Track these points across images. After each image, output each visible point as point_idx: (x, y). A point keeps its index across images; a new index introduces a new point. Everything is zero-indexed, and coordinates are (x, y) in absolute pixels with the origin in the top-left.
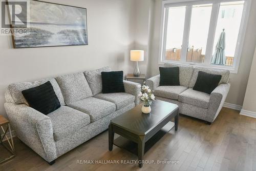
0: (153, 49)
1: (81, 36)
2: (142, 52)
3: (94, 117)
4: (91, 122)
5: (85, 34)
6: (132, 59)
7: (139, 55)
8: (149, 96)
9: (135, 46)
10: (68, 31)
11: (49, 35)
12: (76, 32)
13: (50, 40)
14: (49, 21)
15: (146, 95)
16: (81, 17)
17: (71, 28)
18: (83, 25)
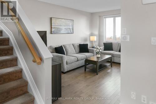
0: (100, 36)
1: (71, 30)
2: (96, 37)
3: (79, 59)
4: (77, 61)
5: (73, 29)
6: (91, 40)
7: (94, 38)
8: (99, 51)
9: (92, 35)
10: (67, 28)
11: (61, 29)
12: (70, 29)
13: (61, 31)
14: (62, 25)
15: (98, 50)
16: (72, 23)
17: (68, 27)
18: (72, 26)
